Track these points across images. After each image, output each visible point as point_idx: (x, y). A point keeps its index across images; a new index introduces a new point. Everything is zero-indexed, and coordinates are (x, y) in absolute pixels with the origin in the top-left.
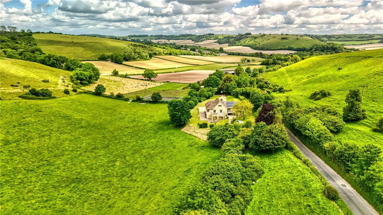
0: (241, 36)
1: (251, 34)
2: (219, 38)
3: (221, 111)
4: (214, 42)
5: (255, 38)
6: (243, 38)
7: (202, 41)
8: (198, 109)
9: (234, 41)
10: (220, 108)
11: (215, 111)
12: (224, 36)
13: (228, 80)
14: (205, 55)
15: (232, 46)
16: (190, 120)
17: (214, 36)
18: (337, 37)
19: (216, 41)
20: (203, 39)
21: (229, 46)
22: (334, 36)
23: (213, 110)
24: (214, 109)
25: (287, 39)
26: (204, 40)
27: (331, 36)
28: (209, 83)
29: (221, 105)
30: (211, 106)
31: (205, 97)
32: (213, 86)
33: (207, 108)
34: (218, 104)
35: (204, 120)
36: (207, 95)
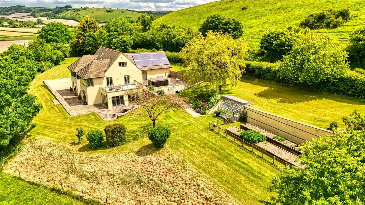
0: (60, 9)
1: (72, 7)
2: (33, 10)
3: (127, 79)
4: (27, 16)
5: (78, 11)
6: (63, 11)
7: (10, 14)
8: (45, 86)
9: (53, 14)
11: (109, 81)
12: (38, 8)
13: (89, 28)
14: (18, 27)
15: (52, 19)
16: (33, 121)
17: (26, 8)
18: (153, 13)
19: (30, 14)
20: (11, 12)
21: (47, 19)
22: (151, 12)
23: (105, 79)
24: (108, 74)
25: (113, 12)
26: (13, 13)
27: (149, 12)
28: (50, 36)
29: (126, 62)
30: (94, 67)
31: (50, 60)
32: (59, 41)
33: (86, 75)
34: (117, 58)
35: (84, 113)
36: (54, 57)
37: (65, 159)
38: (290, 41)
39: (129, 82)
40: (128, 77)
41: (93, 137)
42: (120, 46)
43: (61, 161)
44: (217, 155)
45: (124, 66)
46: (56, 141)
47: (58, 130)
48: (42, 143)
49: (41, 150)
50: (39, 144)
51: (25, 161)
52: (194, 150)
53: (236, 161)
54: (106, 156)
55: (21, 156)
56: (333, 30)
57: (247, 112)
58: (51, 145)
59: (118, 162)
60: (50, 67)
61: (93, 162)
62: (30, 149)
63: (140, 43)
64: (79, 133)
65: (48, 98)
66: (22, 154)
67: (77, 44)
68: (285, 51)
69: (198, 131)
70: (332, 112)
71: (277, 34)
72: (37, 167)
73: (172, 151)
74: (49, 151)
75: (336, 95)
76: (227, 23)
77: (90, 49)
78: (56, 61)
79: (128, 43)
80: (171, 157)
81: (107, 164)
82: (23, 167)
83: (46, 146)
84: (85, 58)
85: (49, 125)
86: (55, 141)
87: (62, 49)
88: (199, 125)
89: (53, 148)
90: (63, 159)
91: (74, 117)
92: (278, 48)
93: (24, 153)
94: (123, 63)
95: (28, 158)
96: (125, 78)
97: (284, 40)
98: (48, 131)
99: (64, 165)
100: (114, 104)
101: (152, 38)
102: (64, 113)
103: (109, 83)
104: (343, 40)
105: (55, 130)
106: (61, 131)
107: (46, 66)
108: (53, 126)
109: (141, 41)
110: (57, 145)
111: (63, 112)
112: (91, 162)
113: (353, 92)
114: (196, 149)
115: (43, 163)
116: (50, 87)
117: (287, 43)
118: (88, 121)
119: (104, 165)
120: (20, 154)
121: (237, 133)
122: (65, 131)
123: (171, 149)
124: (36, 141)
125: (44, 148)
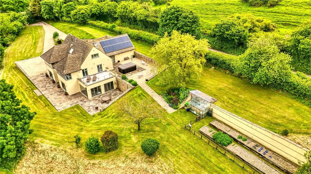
3: (100, 68)
8: (18, 69)
10: (97, 61)
11: (85, 73)
23: (81, 71)
24: (83, 67)
28: (5, 4)
29: (98, 54)
30: (70, 61)
31: (12, 33)
32: (15, 9)
33: (64, 71)
34: (90, 51)
35: (69, 106)
36: (15, 29)
37: (69, 164)
38: (239, 32)
39: (102, 70)
40: (101, 65)
41: (92, 146)
42: (79, 18)
43: (66, 166)
44: (199, 161)
45: (97, 57)
46: (56, 145)
47: (53, 130)
48: (43, 147)
49: (44, 155)
50: (40, 149)
51: (32, 165)
52: (180, 157)
53: (215, 168)
54: (106, 162)
55: (26, 159)
56: (271, 9)
57: (212, 109)
58: (52, 149)
59: (118, 168)
60: (13, 40)
61: (96, 168)
62: (33, 153)
63: (98, 14)
64: (77, 140)
65: (28, 86)
66: (27, 158)
67: (34, 11)
68: (235, 40)
69: (178, 133)
70: (281, 114)
71: (229, 25)
72: (45, 171)
73: (162, 160)
74: (52, 156)
75: (280, 92)
76: (187, 17)
77: (48, 18)
78: (18, 32)
79: (86, 14)
80: (163, 167)
81: (109, 170)
82: (32, 171)
83: (47, 150)
84: (57, 48)
85: (42, 124)
86: (54, 145)
87: (20, 19)
88: (176, 124)
89: (55, 152)
90: (67, 164)
91: (61, 112)
92: (230, 37)
93: (28, 157)
94: (95, 55)
95: (34, 163)
96: (98, 66)
97: (234, 31)
98: (44, 132)
99: (70, 170)
100: (93, 94)
101: (109, 10)
102: (51, 107)
103: (85, 74)
104: (279, 23)
105: (49, 130)
106: (55, 131)
107: (9, 40)
108: (46, 125)
109: (98, 12)
110: (57, 149)
111: (48, 105)
112: (94, 168)
113: (295, 92)
114: (181, 155)
115: (49, 167)
116: (25, 72)
117: (237, 33)
118: (75, 117)
119: (106, 171)
120: (25, 157)
121: (209, 134)
122: (59, 131)
123: (161, 157)
124: (37, 145)
125: (46, 152)
